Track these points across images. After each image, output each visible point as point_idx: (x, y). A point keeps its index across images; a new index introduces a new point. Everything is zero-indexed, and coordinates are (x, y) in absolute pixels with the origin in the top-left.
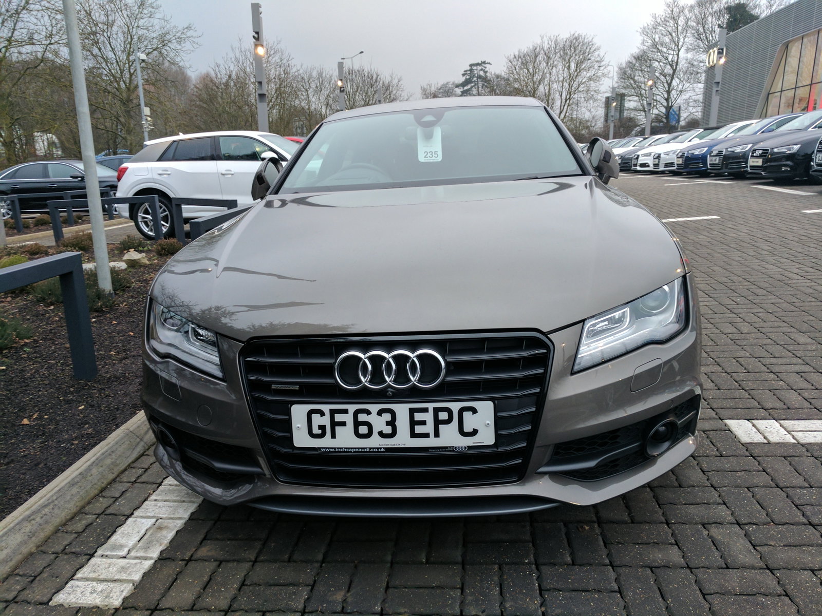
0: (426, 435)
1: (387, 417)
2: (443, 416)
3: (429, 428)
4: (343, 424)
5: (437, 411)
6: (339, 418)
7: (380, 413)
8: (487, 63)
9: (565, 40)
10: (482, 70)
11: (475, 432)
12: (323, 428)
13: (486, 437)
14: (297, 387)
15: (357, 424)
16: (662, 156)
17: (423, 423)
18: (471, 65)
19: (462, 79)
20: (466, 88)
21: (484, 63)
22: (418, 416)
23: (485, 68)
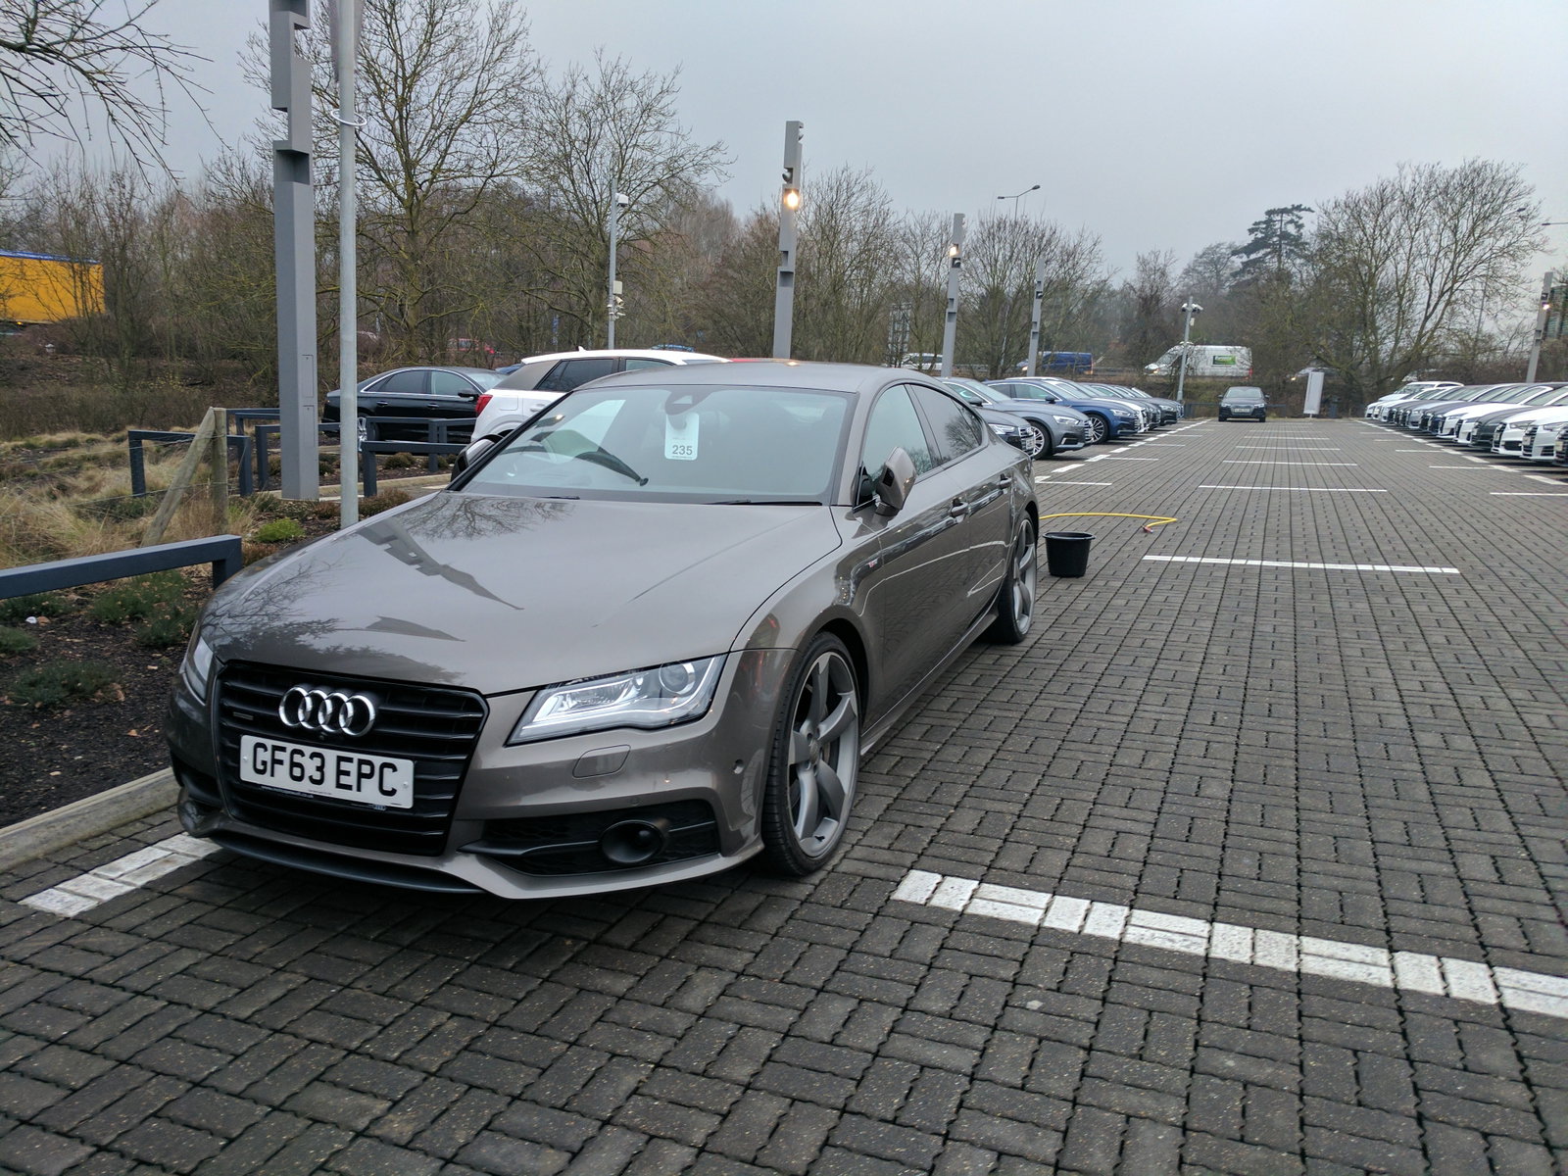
0: (349, 787)
1: (317, 761)
2: (366, 769)
3: (351, 780)
4: (281, 762)
5: (361, 762)
6: (279, 755)
7: (313, 756)
8: (1305, 209)
9: (1451, 173)
10: (1291, 221)
11: (392, 793)
12: (264, 763)
13: (404, 800)
14: (250, 718)
15: (293, 765)
16: (1540, 431)
17: (347, 773)
18: (1270, 213)
19: (1249, 239)
20: (1253, 256)
21: (1298, 208)
22: (345, 766)
23: (1300, 218)
